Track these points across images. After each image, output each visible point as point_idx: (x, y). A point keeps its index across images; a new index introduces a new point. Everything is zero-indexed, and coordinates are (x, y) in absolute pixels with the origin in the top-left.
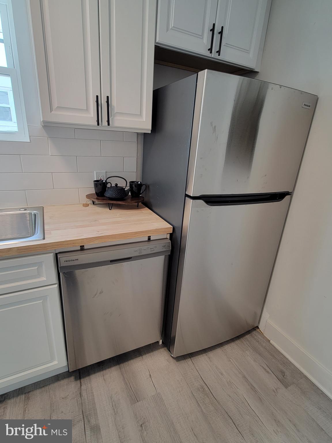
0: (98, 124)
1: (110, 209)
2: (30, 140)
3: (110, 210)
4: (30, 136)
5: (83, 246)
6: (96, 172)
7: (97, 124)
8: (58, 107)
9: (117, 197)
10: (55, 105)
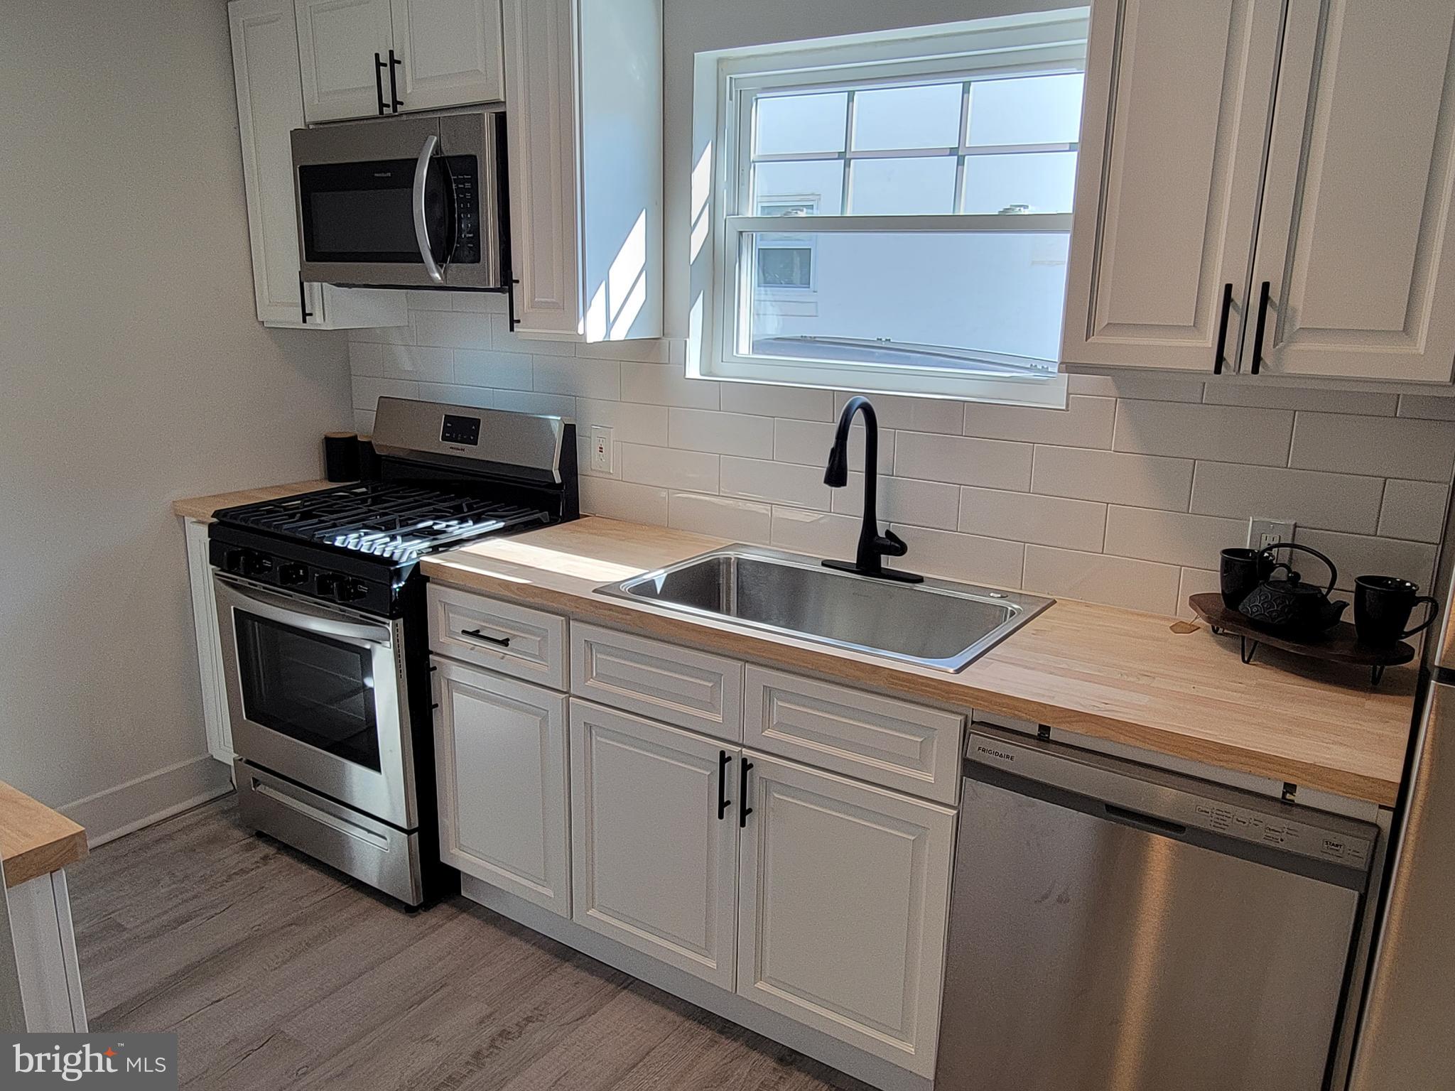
0: (1218, 370)
1: (1246, 659)
2: (1067, 405)
3: (1244, 661)
4: (1068, 394)
5: (1048, 729)
6: (1253, 522)
7: (1213, 369)
8: (1108, 324)
9: (1270, 621)
10: (1102, 319)
